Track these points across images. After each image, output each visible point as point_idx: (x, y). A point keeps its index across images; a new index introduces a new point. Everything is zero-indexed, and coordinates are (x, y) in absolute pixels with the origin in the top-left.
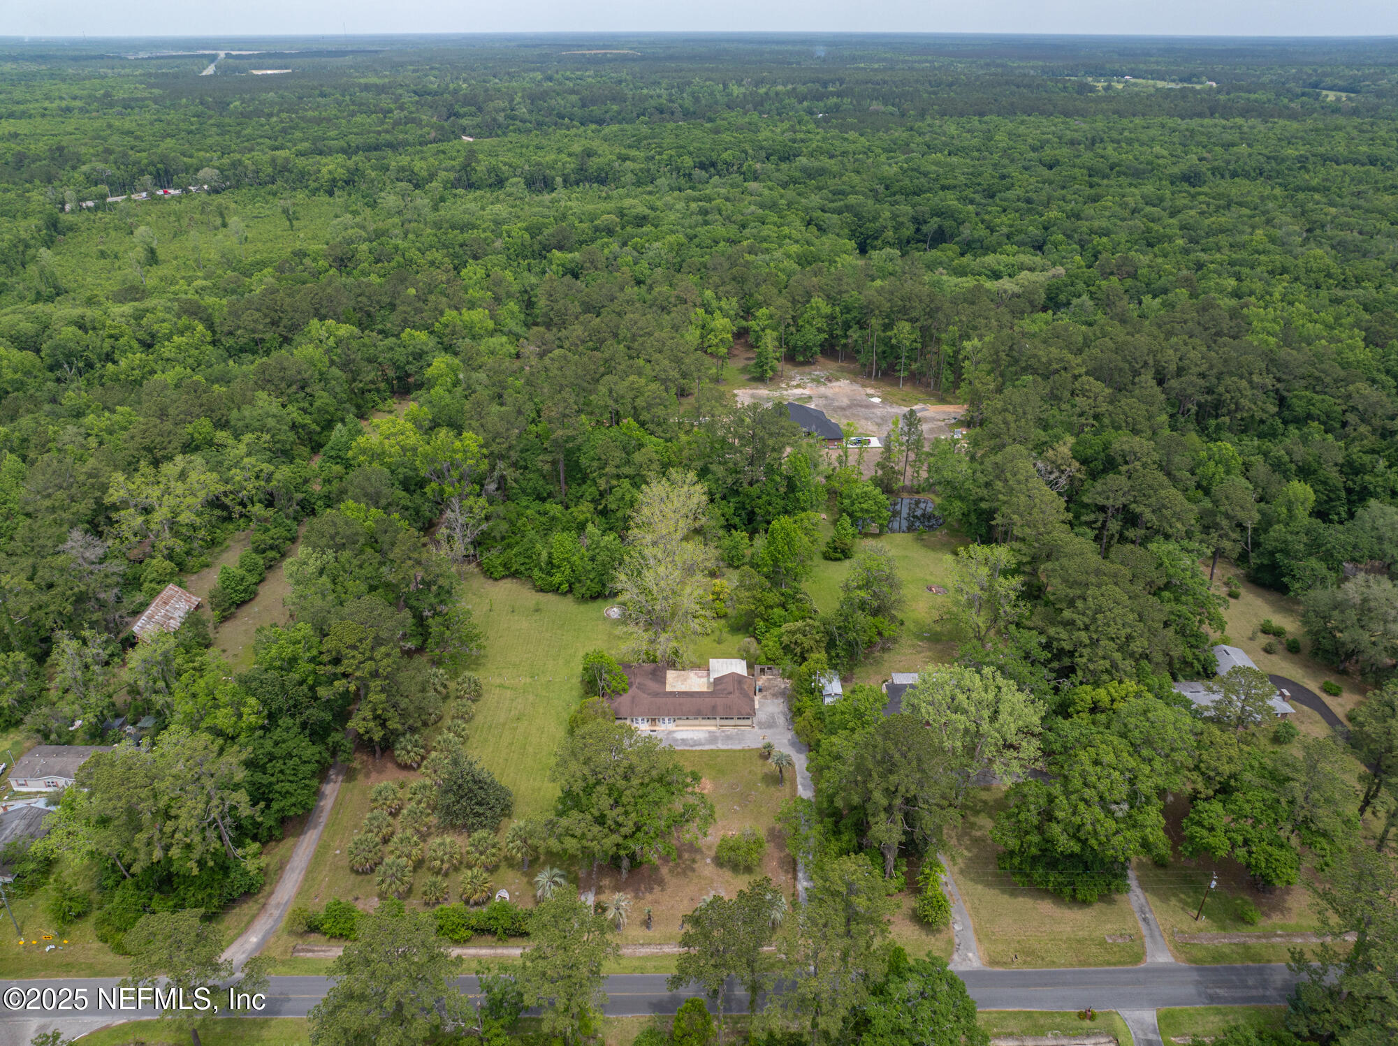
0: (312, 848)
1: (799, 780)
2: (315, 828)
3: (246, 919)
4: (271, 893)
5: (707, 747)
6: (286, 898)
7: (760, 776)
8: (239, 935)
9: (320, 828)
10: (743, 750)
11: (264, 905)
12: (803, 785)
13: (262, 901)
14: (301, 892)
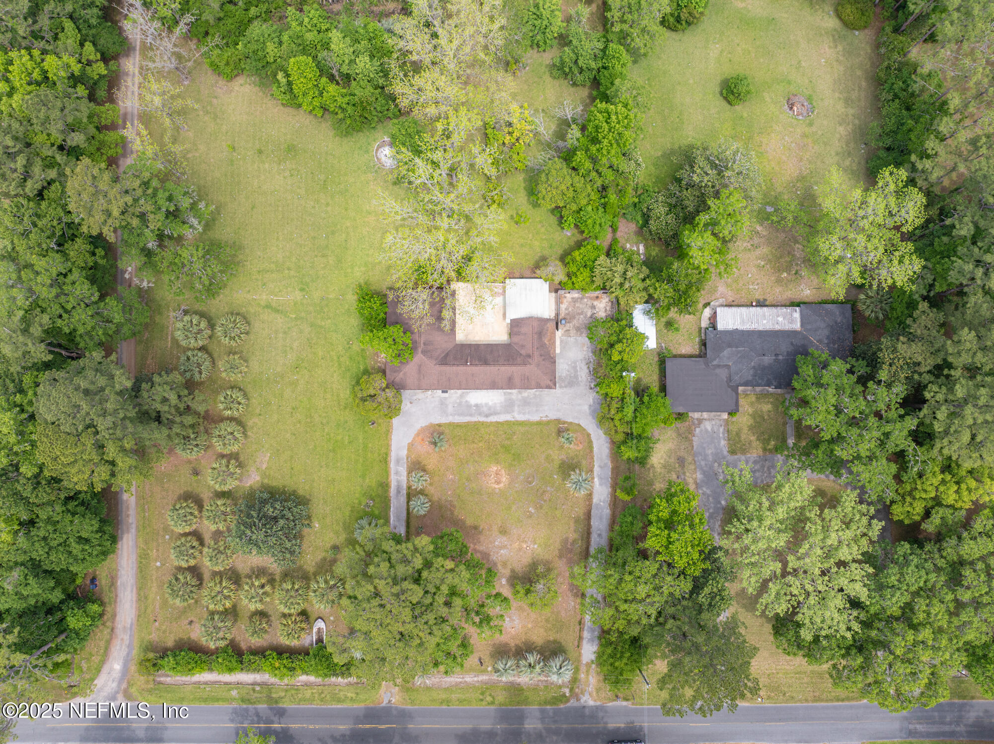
0: (134, 557)
1: (596, 469)
2: (128, 532)
3: (102, 644)
4: (114, 616)
5: (502, 418)
6: (129, 621)
7: (557, 463)
8: (103, 662)
9: (133, 531)
10: (539, 423)
11: (113, 629)
12: (600, 478)
13: (109, 624)
14: (141, 614)
